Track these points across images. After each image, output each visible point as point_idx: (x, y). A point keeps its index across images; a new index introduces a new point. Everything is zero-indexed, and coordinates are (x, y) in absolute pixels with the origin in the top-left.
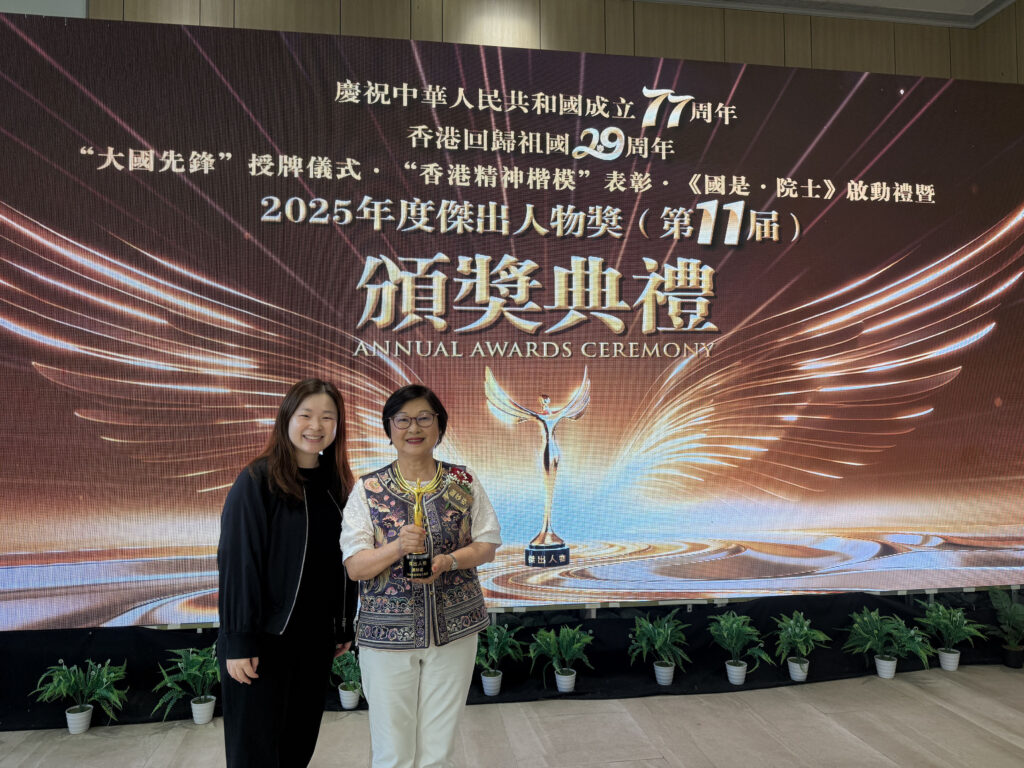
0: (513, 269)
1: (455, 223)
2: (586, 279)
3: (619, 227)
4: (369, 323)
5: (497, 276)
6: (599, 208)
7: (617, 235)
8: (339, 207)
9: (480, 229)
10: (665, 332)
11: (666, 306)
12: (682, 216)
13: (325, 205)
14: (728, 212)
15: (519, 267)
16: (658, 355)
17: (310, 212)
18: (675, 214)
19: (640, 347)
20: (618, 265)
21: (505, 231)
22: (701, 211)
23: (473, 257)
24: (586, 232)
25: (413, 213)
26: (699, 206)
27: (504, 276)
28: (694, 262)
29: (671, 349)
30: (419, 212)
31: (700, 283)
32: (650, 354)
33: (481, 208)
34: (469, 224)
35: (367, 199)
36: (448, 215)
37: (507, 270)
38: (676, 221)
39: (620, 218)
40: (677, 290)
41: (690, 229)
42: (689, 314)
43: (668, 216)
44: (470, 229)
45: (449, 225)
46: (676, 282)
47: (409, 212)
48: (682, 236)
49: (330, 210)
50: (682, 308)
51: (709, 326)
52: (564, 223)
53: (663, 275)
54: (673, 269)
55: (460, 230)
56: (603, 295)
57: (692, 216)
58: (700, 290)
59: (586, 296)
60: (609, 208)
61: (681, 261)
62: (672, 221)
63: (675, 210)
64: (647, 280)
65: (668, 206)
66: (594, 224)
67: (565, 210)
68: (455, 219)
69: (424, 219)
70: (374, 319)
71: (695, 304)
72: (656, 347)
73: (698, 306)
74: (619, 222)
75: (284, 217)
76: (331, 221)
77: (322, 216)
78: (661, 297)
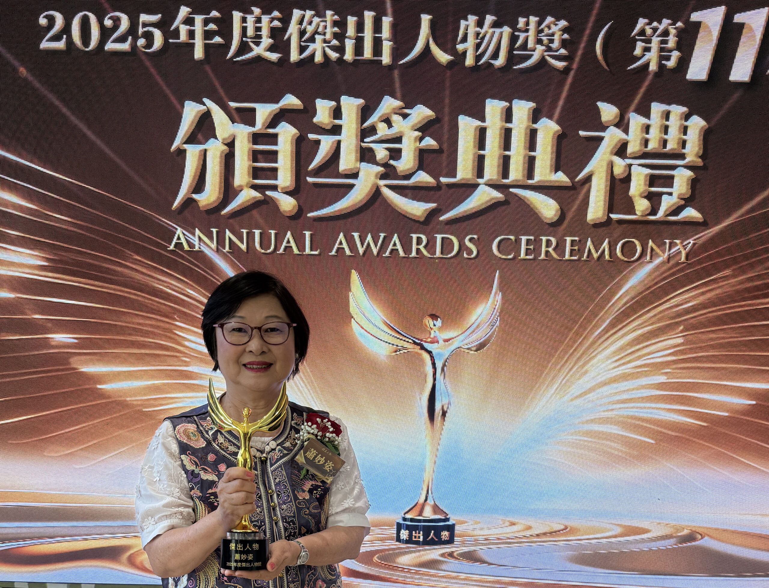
0: (396, 119)
1: (312, 47)
2: (507, 134)
3: (563, 51)
4: (189, 202)
5: (372, 130)
6: (533, 20)
7: (560, 65)
8: (145, 25)
9: (349, 56)
10: (620, 222)
11: (627, 180)
12: (666, 33)
13: (125, 23)
14: (741, 26)
15: (405, 116)
16: (607, 257)
17: (105, 33)
18: (655, 30)
19: (582, 243)
20: (557, 114)
21: (386, 59)
22: (698, 25)
23: (338, 101)
24: (511, 59)
25: (250, 32)
26: (695, 17)
27: (383, 130)
28: (677, 110)
29: (628, 249)
30: (258, 29)
31: (684, 144)
32: (595, 255)
33: (351, 21)
34: (334, 49)
35: (184, 11)
36: (302, 33)
37: (388, 122)
38: (655, 41)
39: (566, 36)
40: (645, 155)
41: (675, 55)
42: (662, 194)
43: (642, 32)
44: (334, 55)
45: (302, 49)
46: (646, 142)
47: (244, 30)
48: (661, 67)
49: (132, 31)
50: (651, 185)
51: (691, 213)
52: (478, 46)
53: (626, 131)
54: (643, 120)
55: (318, 58)
56: (531, 162)
57: (680, 33)
58: (682, 156)
59: (506, 161)
60: (549, 19)
61: (657, 108)
62: (649, 41)
63: (655, 24)
64: (601, 139)
65: (644, 17)
66: (524, 46)
67: (480, 24)
68: (312, 39)
69: (266, 41)
70: (194, 196)
71: (672, 177)
72: (606, 244)
73: (677, 182)
74: (564, 44)
75: (70, 42)
76: (134, 46)
77: (122, 39)
78: (620, 165)
